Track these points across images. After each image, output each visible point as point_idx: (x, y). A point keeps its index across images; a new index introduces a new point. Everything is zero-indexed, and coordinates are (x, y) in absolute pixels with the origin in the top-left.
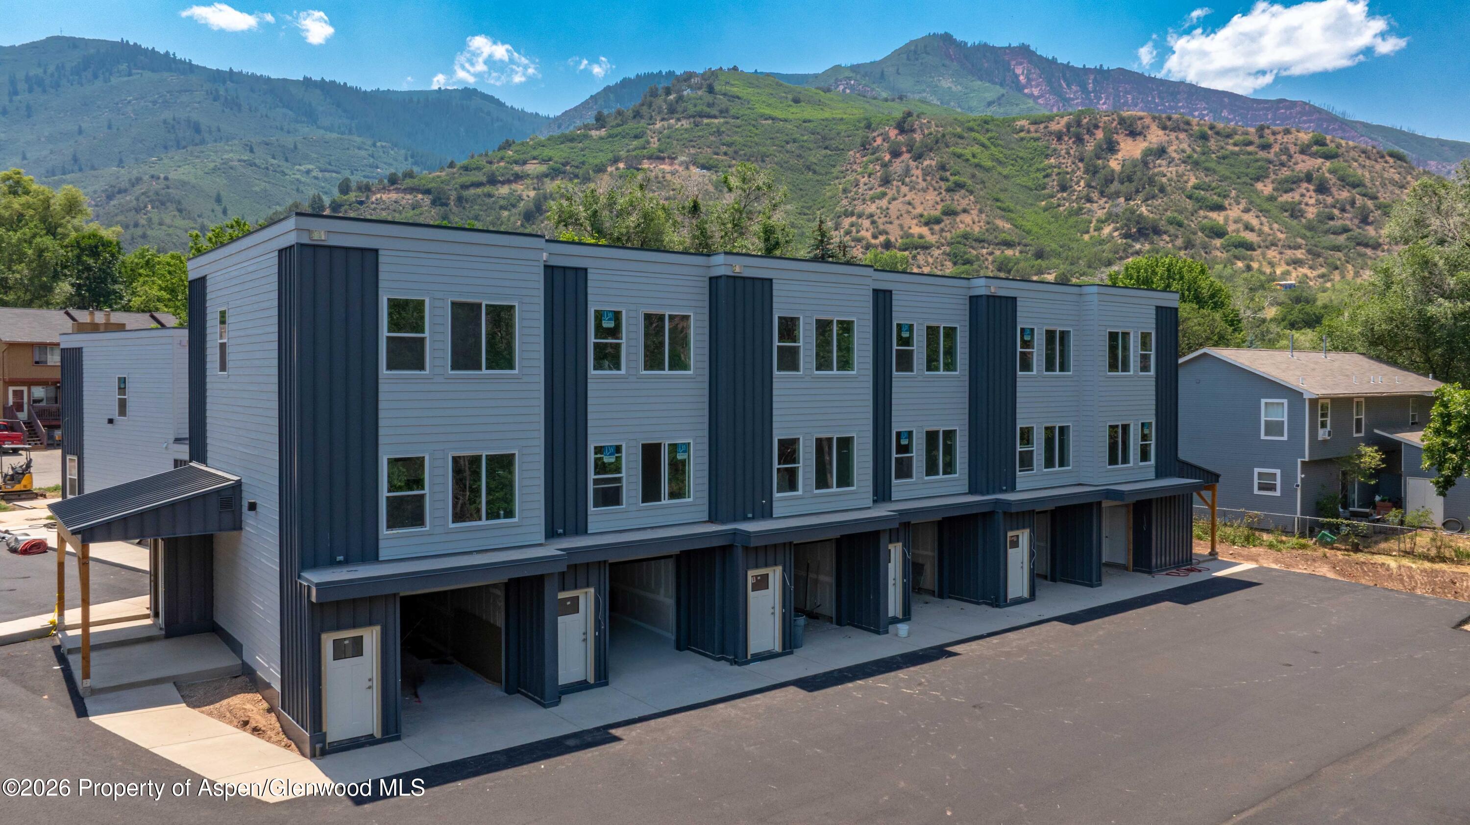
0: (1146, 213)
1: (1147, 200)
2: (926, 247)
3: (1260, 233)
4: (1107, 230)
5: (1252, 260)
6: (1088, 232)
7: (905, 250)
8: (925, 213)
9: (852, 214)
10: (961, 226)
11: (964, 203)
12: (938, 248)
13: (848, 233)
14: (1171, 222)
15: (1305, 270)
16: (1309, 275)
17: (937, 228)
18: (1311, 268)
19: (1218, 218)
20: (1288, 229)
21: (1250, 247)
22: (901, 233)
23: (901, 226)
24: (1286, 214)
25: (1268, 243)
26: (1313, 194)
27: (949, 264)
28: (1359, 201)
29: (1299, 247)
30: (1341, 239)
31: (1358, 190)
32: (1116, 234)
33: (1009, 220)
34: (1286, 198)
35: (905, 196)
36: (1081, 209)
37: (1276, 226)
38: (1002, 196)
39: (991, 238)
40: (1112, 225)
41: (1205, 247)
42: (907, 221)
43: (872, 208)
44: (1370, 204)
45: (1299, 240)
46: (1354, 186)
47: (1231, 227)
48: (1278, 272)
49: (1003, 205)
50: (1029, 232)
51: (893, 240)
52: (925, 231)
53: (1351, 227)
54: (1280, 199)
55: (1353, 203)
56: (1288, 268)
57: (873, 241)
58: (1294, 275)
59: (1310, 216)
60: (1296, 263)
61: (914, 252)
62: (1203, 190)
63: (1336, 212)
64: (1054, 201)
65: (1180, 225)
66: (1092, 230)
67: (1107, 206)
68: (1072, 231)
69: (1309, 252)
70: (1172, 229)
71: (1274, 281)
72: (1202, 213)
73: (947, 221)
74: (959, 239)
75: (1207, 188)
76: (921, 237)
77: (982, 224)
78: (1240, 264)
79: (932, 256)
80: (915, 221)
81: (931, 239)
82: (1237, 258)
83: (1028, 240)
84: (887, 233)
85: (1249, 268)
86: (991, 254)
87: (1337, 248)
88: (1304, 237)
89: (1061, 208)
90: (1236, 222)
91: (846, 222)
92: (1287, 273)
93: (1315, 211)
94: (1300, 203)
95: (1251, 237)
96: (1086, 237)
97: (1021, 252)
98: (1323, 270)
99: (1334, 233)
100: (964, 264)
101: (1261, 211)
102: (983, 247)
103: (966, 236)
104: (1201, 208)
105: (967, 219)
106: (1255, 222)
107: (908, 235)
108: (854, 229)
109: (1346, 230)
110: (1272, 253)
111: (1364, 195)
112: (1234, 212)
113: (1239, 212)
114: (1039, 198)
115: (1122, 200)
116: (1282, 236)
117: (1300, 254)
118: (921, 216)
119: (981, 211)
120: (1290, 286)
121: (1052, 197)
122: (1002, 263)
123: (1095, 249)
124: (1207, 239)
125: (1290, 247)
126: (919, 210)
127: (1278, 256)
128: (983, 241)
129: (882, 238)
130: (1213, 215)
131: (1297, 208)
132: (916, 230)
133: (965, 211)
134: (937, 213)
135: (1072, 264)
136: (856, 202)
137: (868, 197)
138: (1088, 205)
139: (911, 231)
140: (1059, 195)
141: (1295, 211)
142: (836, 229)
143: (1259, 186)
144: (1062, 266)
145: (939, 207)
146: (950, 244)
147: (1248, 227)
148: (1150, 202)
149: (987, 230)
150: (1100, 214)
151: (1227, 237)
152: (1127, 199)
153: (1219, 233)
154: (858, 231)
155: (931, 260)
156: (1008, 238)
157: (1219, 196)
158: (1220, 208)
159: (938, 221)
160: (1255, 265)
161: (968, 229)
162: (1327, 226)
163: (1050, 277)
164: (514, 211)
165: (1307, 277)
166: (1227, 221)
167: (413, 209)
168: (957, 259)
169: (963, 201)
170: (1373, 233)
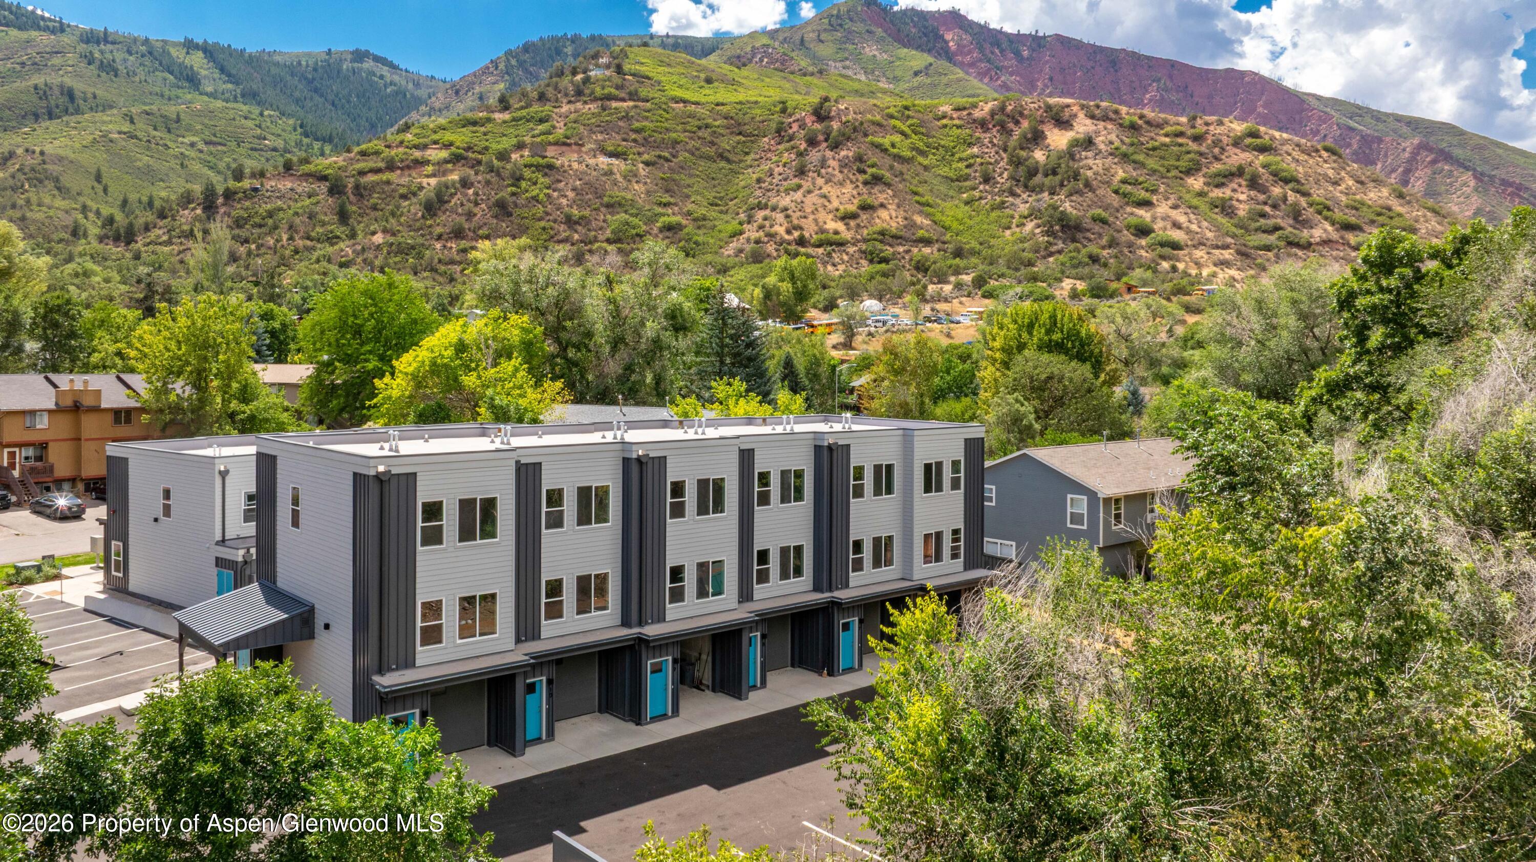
0: (1069, 209)
1: (1071, 195)
2: (841, 244)
3: (1188, 231)
4: (1030, 226)
5: (1178, 260)
6: (1009, 228)
7: (819, 246)
8: (842, 208)
9: (766, 207)
10: (877, 221)
11: (882, 198)
12: (854, 244)
13: (761, 227)
14: (1094, 219)
15: (1233, 272)
16: (1237, 277)
17: (852, 223)
18: (1238, 269)
19: (1144, 215)
20: (1218, 228)
21: (1176, 246)
22: (816, 228)
23: (816, 220)
24: (1216, 210)
25: (1195, 242)
26: (1244, 190)
27: (864, 262)
28: (1292, 197)
29: (1226, 247)
30: (1272, 239)
31: (1291, 185)
32: (1038, 231)
33: (927, 215)
34: (1217, 193)
35: (820, 188)
36: (1003, 202)
37: (1205, 224)
38: (920, 190)
39: (908, 235)
40: (1035, 221)
41: (1130, 245)
42: (822, 216)
43: (785, 201)
44: (1303, 202)
45: (1229, 240)
46: (1286, 181)
47: (1158, 225)
48: (1205, 272)
49: (923, 200)
50: (947, 228)
51: (807, 235)
52: (840, 226)
53: (1282, 225)
54: (1211, 195)
55: (1285, 199)
56: (1215, 269)
57: (787, 237)
58: (1221, 276)
59: (1241, 213)
60: (1223, 264)
61: (829, 249)
62: (1130, 184)
63: (1267, 209)
64: (977, 194)
65: (1104, 222)
66: (1014, 226)
67: (1030, 199)
68: (992, 226)
69: (1239, 252)
70: (1097, 228)
71: (1199, 283)
72: (1129, 209)
73: (864, 216)
74: (875, 236)
75: (1136, 183)
76: (836, 233)
77: (900, 220)
78: (1165, 265)
79: (847, 254)
80: (831, 216)
81: (847, 235)
82: (1163, 258)
83: (947, 237)
84: (801, 228)
85: (1174, 269)
86: (909, 251)
87: (1268, 248)
88: (1234, 236)
89: (983, 202)
90: (1163, 219)
91: (760, 214)
92: (1214, 275)
93: (1247, 207)
94: (1231, 199)
95: (1177, 235)
96: (1008, 232)
97: (939, 250)
98: (1252, 272)
99: (1264, 232)
100: (880, 262)
101: (1190, 207)
102: (901, 244)
103: (882, 233)
104: (1127, 204)
105: (883, 214)
106: (1182, 219)
107: (822, 231)
108: (767, 223)
109: (1277, 228)
110: (1199, 253)
111: (1298, 192)
112: (1163, 208)
113: (1167, 208)
114: (960, 191)
115: (1046, 194)
116: (1210, 235)
117: (1227, 254)
118: (837, 210)
119: (899, 206)
120: (1215, 291)
121: (974, 189)
122: (919, 262)
123: (1016, 248)
124: (1132, 238)
125: (1217, 247)
126: (835, 203)
127: (1206, 257)
128: (901, 237)
129: (796, 234)
130: (1141, 212)
131: (1228, 203)
132: (831, 225)
133: (882, 205)
134: (852, 208)
135: (991, 264)
136: (769, 194)
137: (782, 189)
138: (1010, 199)
139: (827, 227)
140: (981, 187)
141: (1225, 208)
142: (749, 223)
143: (1190, 181)
144: (981, 267)
145: (856, 201)
146: (865, 241)
147: (1177, 225)
148: (1074, 198)
149: (905, 227)
150: (1023, 209)
151: (1153, 235)
152: (1052, 193)
153: (1143, 231)
154: (772, 226)
155: (845, 257)
156: (926, 235)
157: (1147, 191)
158: (1146, 204)
159: (854, 216)
160: (1181, 266)
161: (885, 225)
162: (1258, 224)
163: (967, 278)
164: (414, 200)
165: (1235, 280)
166: (1154, 218)
167: (310, 197)
168: (873, 258)
169: (881, 195)
170: (1305, 233)
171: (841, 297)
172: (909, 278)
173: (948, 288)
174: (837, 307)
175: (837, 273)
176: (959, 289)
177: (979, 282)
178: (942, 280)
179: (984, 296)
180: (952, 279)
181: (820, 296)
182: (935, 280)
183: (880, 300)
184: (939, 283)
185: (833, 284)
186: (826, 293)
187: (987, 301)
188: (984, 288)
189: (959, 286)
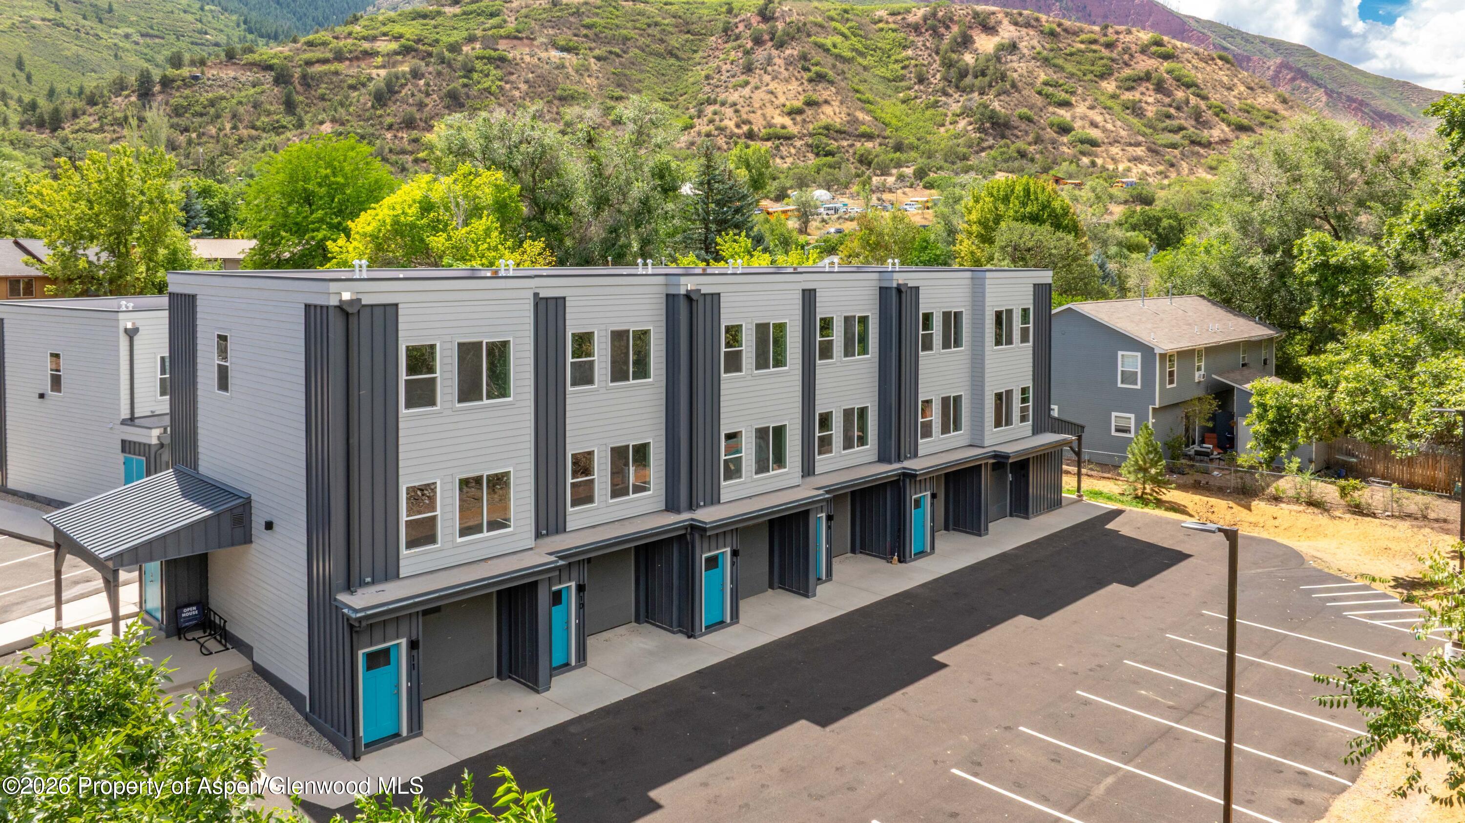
0: (998, 108)
1: (999, 95)
2: (788, 138)
3: (1104, 130)
4: (962, 123)
5: (1096, 156)
6: (943, 125)
7: (768, 140)
8: (788, 103)
9: (715, 102)
10: (822, 116)
11: (826, 94)
12: (801, 138)
13: (711, 121)
14: (1021, 118)
15: (1145, 167)
16: (1149, 172)
17: (799, 118)
18: (1150, 165)
19: (1064, 114)
20: (1130, 127)
21: (1094, 143)
22: (764, 123)
23: (764, 115)
24: (1128, 111)
25: (1111, 140)
26: (1152, 93)
27: (810, 156)
28: (1193, 100)
29: (1138, 144)
30: (1176, 138)
31: (1192, 90)
32: (970, 128)
33: (869, 112)
34: (1128, 96)
35: (767, 85)
36: (937, 102)
37: (1119, 123)
38: (861, 88)
39: (851, 130)
40: (967, 119)
41: (1054, 142)
42: (769, 111)
43: (734, 97)
44: (1203, 105)
45: (1141, 138)
46: (1189, 86)
47: (1078, 124)
48: (1121, 168)
49: (863, 97)
50: (886, 125)
51: (756, 129)
52: (787, 121)
53: (1186, 125)
54: (1123, 97)
55: (1187, 102)
56: (1129, 164)
57: (736, 131)
58: (1135, 170)
59: (1150, 114)
60: (1136, 159)
61: (777, 142)
62: (1051, 86)
63: (1172, 111)
64: (912, 93)
65: (1029, 120)
66: (947, 123)
67: (962, 99)
68: (928, 123)
69: (1150, 150)
70: (1023, 126)
71: (1117, 177)
72: (1051, 109)
73: (809, 112)
74: (820, 131)
75: (1056, 85)
76: (784, 127)
77: (843, 115)
78: (1085, 160)
79: (794, 147)
80: (778, 111)
81: (793, 129)
82: (1083, 153)
83: (887, 133)
84: (750, 123)
85: (1094, 164)
86: (851, 146)
87: (1174, 146)
88: (1144, 135)
89: (918, 101)
90: (1082, 118)
91: (709, 110)
92: (1129, 170)
93: (1154, 109)
94: (1140, 101)
95: (1095, 134)
96: (942, 129)
97: (880, 145)
98: (1161, 168)
99: (1170, 131)
100: (826, 155)
101: (1105, 108)
102: (844, 139)
103: (827, 128)
104: (1049, 104)
105: (828, 110)
106: (1099, 119)
107: (770, 126)
108: (717, 118)
109: (1181, 128)
110: (1115, 150)
111: (1198, 95)
112: (1081, 109)
113: (1085, 108)
114: (897, 90)
115: (976, 94)
116: (1123, 133)
117: (1140, 151)
118: (784, 106)
119: (842, 103)
120: (1132, 184)
121: (909, 88)
122: (862, 155)
123: (951, 143)
124: (1055, 135)
125: (1131, 145)
126: (782, 99)
127: (1121, 153)
128: (844, 132)
129: (745, 128)
130: (1061, 112)
131: (1138, 105)
132: (779, 120)
133: (826, 102)
134: (798, 104)
135: (929, 158)
136: (718, 90)
137: (730, 85)
138: (943, 98)
139: (775, 121)
140: (916, 87)
141: (1135, 109)
142: (699, 117)
143: (1104, 84)
144: (919, 160)
145: (801, 98)
146: (811, 135)
147: (1094, 125)
148: (1002, 98)
149: (848, 122)
150: (956, 108)
151: (1073, 133)
152: (982, 93)
153: (1064, 129)
154: (721, 120)
155: (793, 151)
156: (868, 130)
157: (1067, 92)
158: (1065, 104)
159: (800, 112)
160: (1099, 161)
161: (829, 120)
162: (1164, 125)
163: (909, 171)
164: (363, 91)
165: (1147, 174)
166: (1074, 118)
167: (254, 87)
168: (819, 151)
169: (824, 92)
170: (1206, 133)
171: (791, 188)
172: (854, 171)
173: (891, 180)
174: (788, 196)
175: (785, 166)
176: (902, 181)
177: (920, 174)
178: (885, 172)
179: (925, 187)
180: (894, 171)
181: (773, 187)
182: (878, 172)
183: (828, 190)
184: (882, 175)
185: (781, 176)
186: (775, 184)
187: (928, 192)
188: (927, 179)
189: (901, 178)
